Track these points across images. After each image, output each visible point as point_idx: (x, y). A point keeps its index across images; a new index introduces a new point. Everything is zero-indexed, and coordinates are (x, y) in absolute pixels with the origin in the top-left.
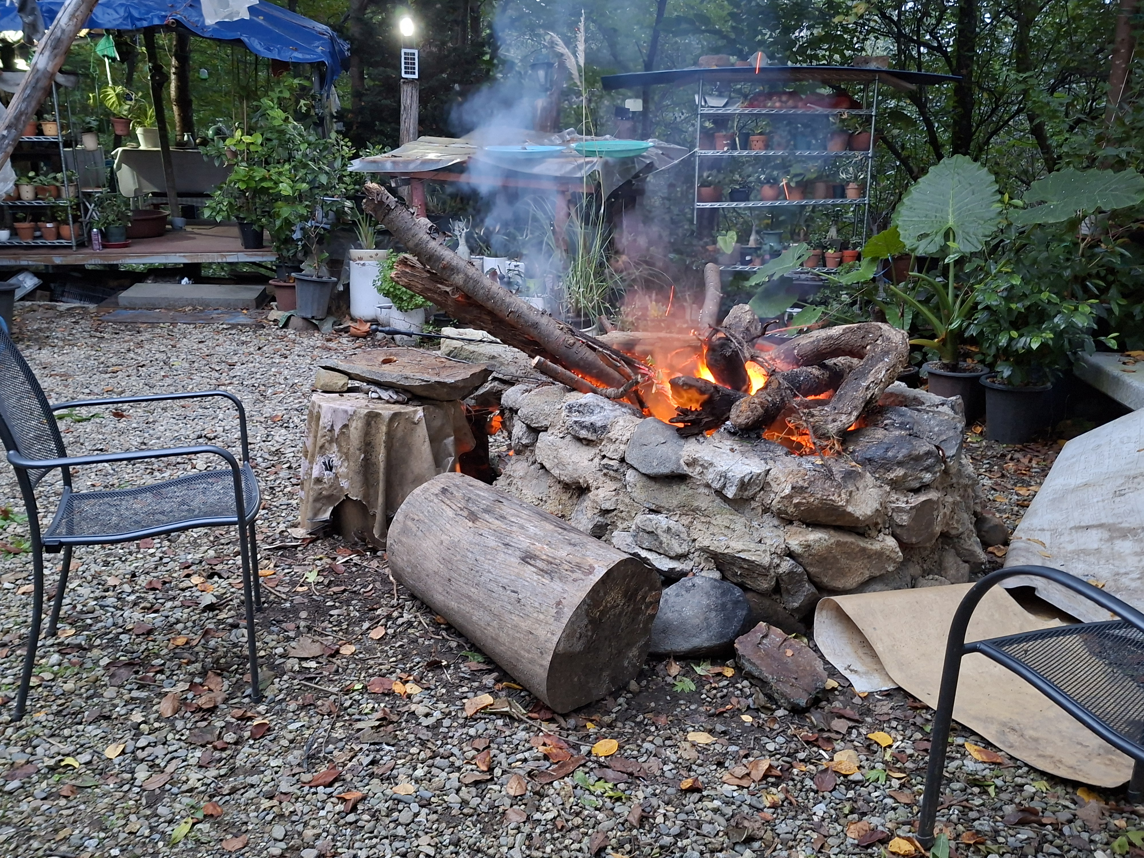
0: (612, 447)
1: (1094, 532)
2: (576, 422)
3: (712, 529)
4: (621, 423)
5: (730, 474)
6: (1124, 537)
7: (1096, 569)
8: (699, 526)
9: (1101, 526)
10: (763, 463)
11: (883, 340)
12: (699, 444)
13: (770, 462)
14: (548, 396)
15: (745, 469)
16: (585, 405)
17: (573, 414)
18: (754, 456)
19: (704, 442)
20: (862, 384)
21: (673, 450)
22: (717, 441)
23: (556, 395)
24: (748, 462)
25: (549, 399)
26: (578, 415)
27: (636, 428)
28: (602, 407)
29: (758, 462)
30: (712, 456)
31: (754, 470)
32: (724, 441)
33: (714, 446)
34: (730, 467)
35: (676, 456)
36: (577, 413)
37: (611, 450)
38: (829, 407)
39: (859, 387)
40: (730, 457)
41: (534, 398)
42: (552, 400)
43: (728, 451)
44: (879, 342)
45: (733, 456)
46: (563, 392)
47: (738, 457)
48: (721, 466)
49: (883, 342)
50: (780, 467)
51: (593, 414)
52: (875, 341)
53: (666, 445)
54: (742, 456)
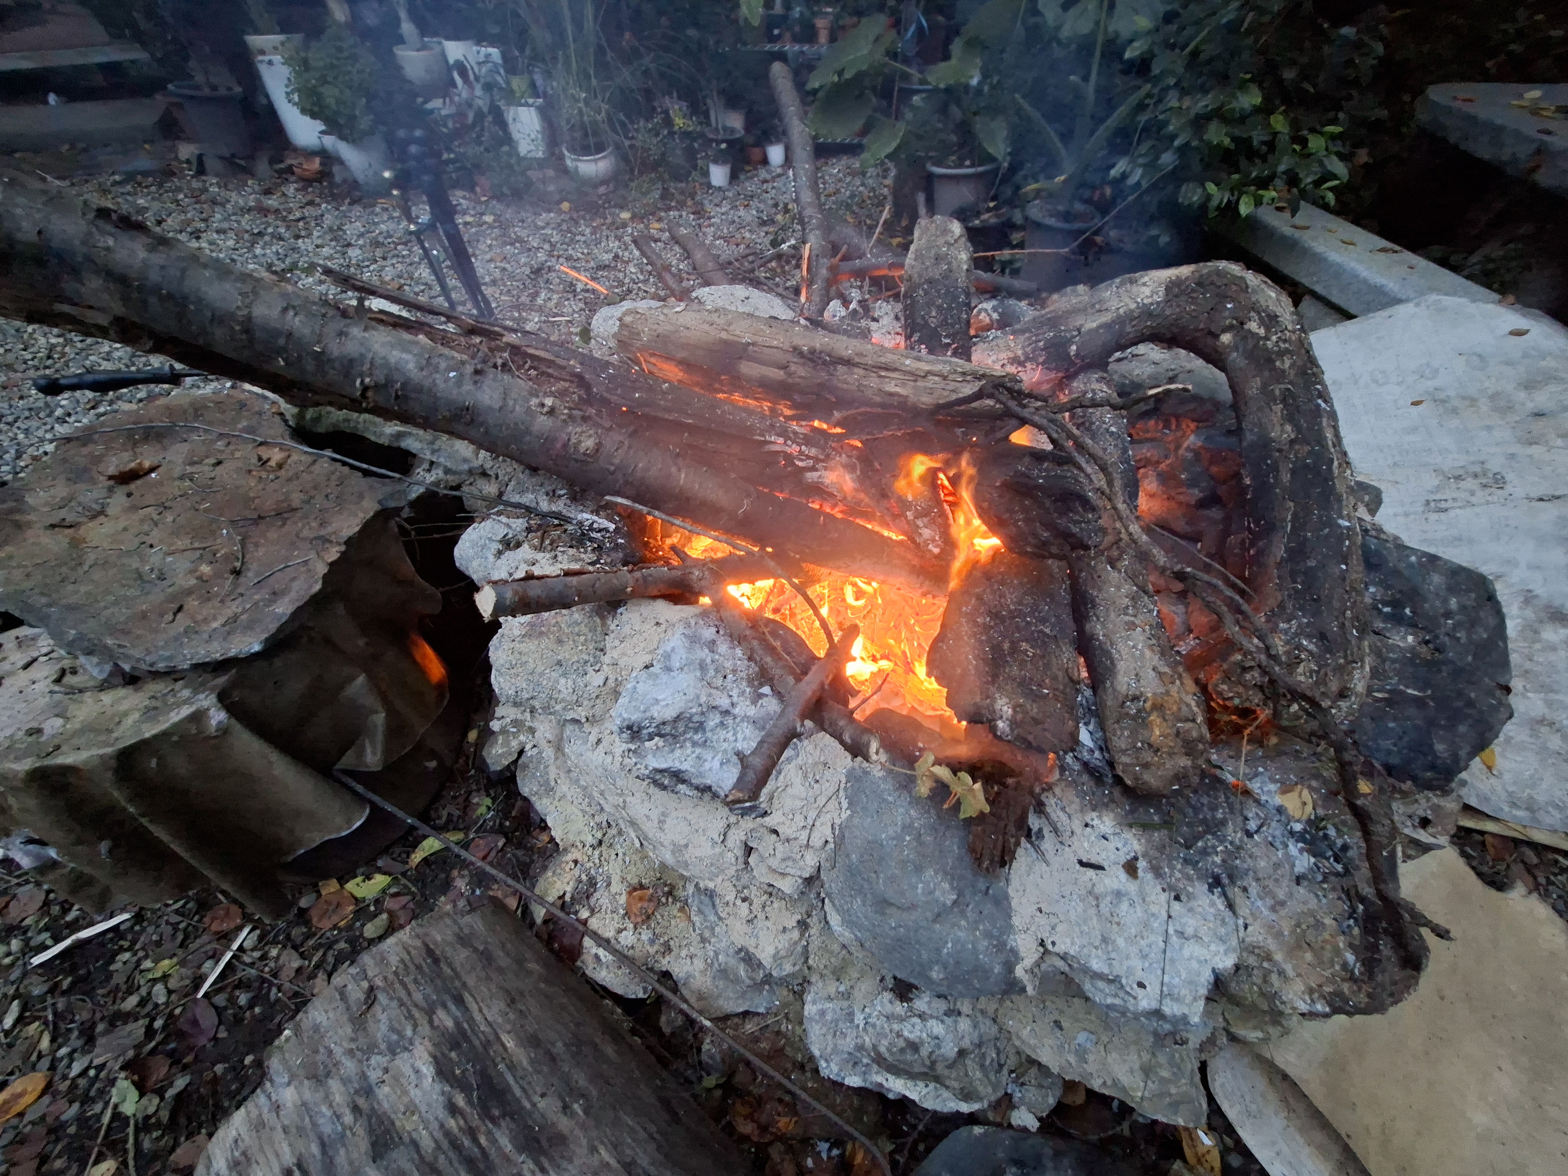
0: (782, 849)
2: (659, 771)
3: (1054, 1014)
4: (798, 788)
10: (1222, 908)
11: (1262, 323)
12: (1034, 855)
13: (1235, 892)
14: (560, 642)
15: (1195, 965)
16: (677, 719)
17: (647, 744)
18: (1189, 878)
19: (1040, 830)
20: (1341, 522)
21: (988, 935)
22: (1077, 825)
23: (582, 638)
24: (1191, 924)
25: (565, 653)
26: (661, 744)
27: (845, 805)
28: (727, 713)
29: (1212, 910)
30: (1105, 940)
31: (1217, 959)
32: (1092, 817)
33: (1081, 863)
34: (1159, 972)
35: (1002, 957)
36: (657, 739)
37: (779, 855)
38: (1309, 637)
39: (1340, 539)
40: (1138, 908)
41: (523, 647)
42: (576, 658)
43: (1123, 876)
44: (1253, 326)
45: (1144, 900)
46: (598, 620)
47: (1153, 898)
48: (1141, 985)
49: (1268, 330)
50: (1266, 912)
51: (704, 730)
52: (1242, 324)
53: (963, 914)
54: (1164, 890)
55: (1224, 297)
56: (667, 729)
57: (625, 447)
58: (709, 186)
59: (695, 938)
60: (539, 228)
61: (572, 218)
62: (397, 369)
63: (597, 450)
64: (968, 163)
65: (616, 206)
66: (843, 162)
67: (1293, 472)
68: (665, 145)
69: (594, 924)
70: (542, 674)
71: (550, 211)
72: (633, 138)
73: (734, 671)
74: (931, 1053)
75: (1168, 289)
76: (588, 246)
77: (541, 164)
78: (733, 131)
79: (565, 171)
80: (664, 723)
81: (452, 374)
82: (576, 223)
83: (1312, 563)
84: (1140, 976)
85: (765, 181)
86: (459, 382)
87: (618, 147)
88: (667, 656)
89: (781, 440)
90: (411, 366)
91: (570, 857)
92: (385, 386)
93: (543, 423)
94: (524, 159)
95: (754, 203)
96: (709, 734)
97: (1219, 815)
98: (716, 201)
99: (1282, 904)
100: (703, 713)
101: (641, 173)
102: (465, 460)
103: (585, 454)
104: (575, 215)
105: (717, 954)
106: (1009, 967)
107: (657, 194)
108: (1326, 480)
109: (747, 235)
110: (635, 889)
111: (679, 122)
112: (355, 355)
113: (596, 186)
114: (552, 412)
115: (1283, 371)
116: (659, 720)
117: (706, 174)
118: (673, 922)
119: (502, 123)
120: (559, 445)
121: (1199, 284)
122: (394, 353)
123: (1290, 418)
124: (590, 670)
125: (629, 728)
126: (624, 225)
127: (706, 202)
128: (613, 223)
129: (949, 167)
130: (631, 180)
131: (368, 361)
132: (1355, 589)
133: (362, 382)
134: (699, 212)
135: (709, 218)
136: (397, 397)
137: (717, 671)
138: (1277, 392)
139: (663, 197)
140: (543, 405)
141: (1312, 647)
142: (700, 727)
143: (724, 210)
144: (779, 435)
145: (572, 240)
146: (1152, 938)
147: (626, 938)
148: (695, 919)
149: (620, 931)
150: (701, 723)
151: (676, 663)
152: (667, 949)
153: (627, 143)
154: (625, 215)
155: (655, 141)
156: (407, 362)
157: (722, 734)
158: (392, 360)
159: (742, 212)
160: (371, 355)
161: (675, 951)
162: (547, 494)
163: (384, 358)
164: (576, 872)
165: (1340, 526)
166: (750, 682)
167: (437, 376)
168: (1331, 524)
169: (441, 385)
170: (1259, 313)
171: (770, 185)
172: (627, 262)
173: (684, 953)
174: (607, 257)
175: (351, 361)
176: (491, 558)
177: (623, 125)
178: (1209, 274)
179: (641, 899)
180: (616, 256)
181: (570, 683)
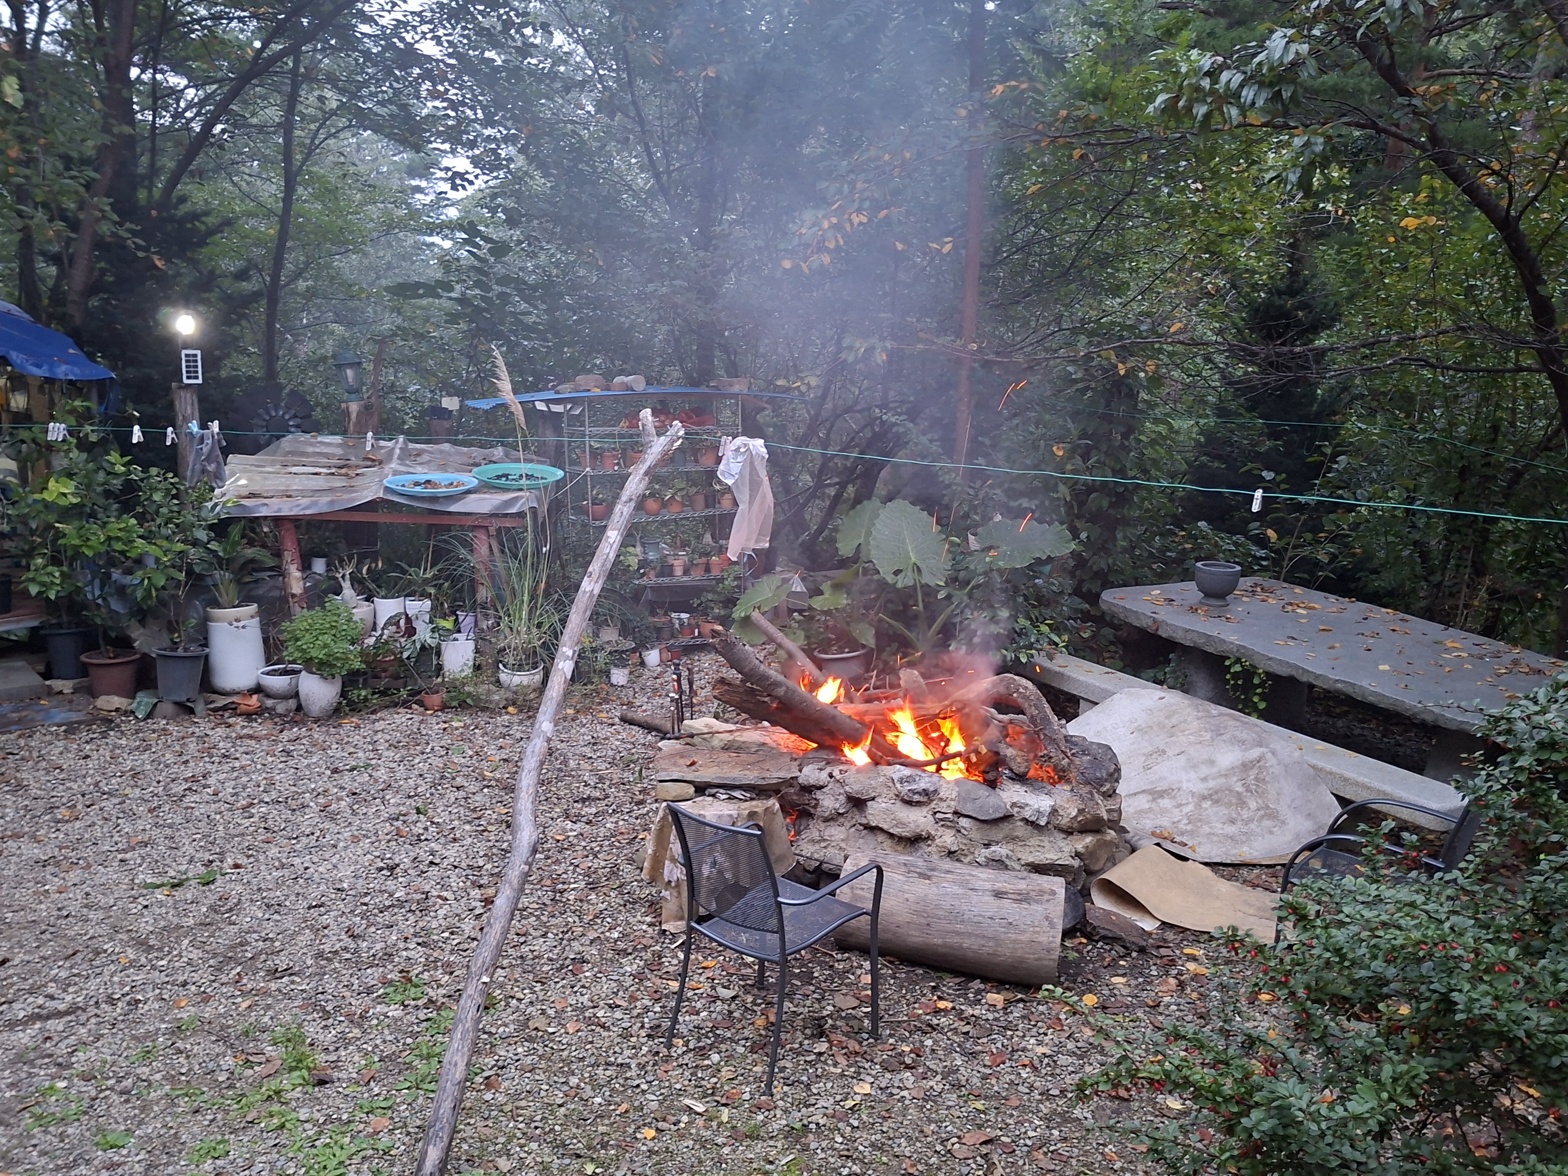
0: (944, 804)
1: (1141, 796)
6: (1162, 797)
7: (1159, 822)
9: (1143, 791)
64: (847, 650)
129: (834, 654)
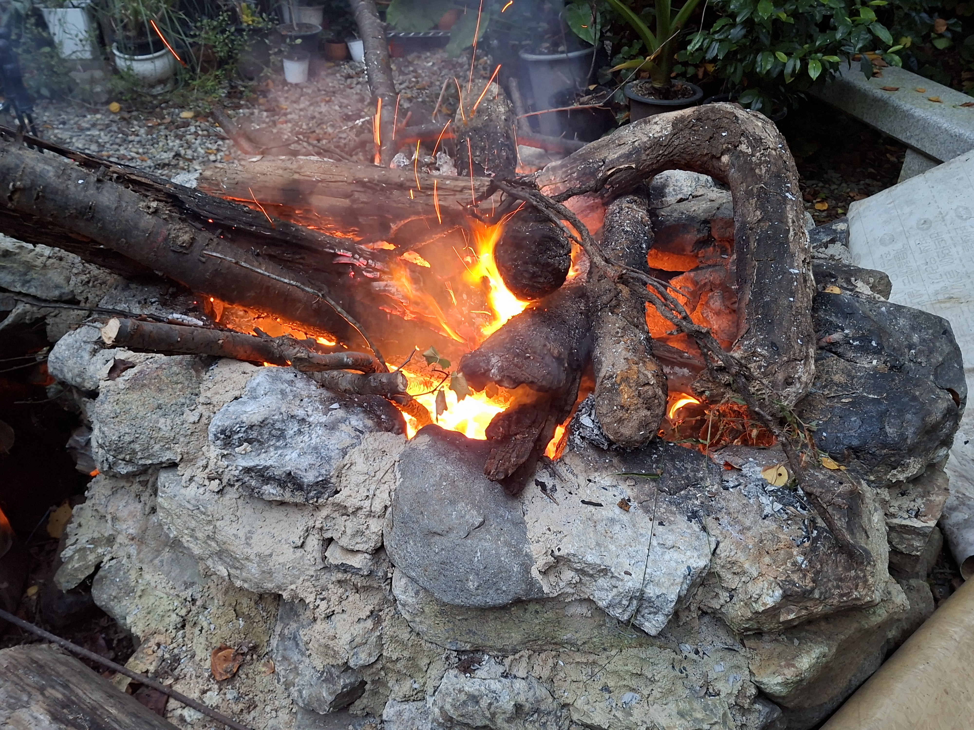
0: (351, 525)
2: (248, 470)
3: (602, 680)
4: (361, 465)
5: (651, 591)
8: (573, 673)
10: (698, 530)
11: (750, 144)
12: (548, 500)
13: (709, 522)
14: (160, 390)
15: (673, 564)
16: (263, 423)
17: (237, 450)
18: (672, 512)
19: (554, 486)
20: (791, 270)
21: (507, 544)
22: (582, 480)
23: (180, 386)
24: (670, 539)
25: (163, 398)
26: (249, 449)
27: (398, 475)
28: (303, 420)
29: (689, 531)
30: (598, 544)
31: (692, 561)
32: (595, 476)
33: (583, 502)
34: (644, 567)
35: (519, 560)
36: (245, 444)
37: (349, 532)
38: (762, 346)
39: (791, 281)
40: (629, 530)
41: (126, 398)
42: (174, 401)
43: (617, 510)
44: (743, 147)
45: (634, 526)
46: (194, 373)
47: (642, 525)
48: (627, 573)
49: (753, 148)
50: (735, 534)
51: (285, 438)
52: (736, 147)
53: (488, 532)
54: (651, 520)
55: (720, 128)
56: (254, 434)
57: (214, 244)
58: (285, 83)
59: (280, 688)
60: (82, 130)
61: (123, 119)
62: (40, 176)
63: (191, 244)
64: (561, 49)
65: (175, 106)
66: (438, 56)
67: (759, 241)
68: (232, 41)
69: (179, 688)
70: (143, 418)
71: (96, 111)
72: (195, 36)
73: (309, 397)
74: (490, 704)
75: (674, 125)
76: (143, 146)
77: (86, 65)
78: (309, 26)
79: (116, 71)
80: (251, 427)
81: (80, 182)
82: (129, 123)
83: (767, 299)
84: (627, 568)
85: (349, 77)
86: (86, 186)
87: (177, 46)
88: (254, 390)
89: (349, 254)
90: (51, 174)
91: (152, 643)
92: (30, 189)
93: (148, 221)
94: (65, 60)
95: (337, 99)
96: (289, 440)
97: (700, 475)
98: (294, 98)
99: (749, 529)
100: (283, 421)
101: (204, 70)
102: (57, 287)
103: (181, 246)
104: (126, 115)
105: (300, 691)
106: (526, 569)
107: (222, 93)
108: (782, 244)
109: (330, 130)
110: (220, 649)
111: (247, 19)
112: (13, 165)
113: (152, 86)
114: (156, 212)
115: (760, 176)
116: (247, 423)
117: (280, 70)
118: (257, 678)
119: (42, 24)
120: (161, 239)
121: (698, 119)
122: (40, 165)
123: (761, 207)
124: (186, 409)
125: (223, 432)
126: (186, 124)
127: (282, 100)
128: (172, 122)
129: (541, 53)
130: (194, 79)
131: (20, 170)
132: (800, 314)
133: (13, 186)
134: (273, 111)
135: (285, 115)
136: (38, 197)
137: (295, 396)
138: (755, 190)
139: (229, 95)
140: (149, 208)
141: (764, 352)
142: (282, 435)
143: (302, 106)
144: (348, 250)
145: (124, 140)
146: (639, 547)
147: (211, 698)
148: (279, 669)
149: (204, 692)
150: (283, 431)
151: (261, 391)
152: (252, 706)
153: (189, 40)
154: (186, 114)
155: (221, 37)
156: (48, 171)
157: (299, 439)
158: (38, 170)
159: (324, 108)
160: (23, 166)
161: (261, 706)
162: (139, 302)
163: (32, 168)
164: (160, 653)
165: (791, 273)
166: (322, 402)
167: (70, 182)
168: (785, 272)
169: (72, 189)
170: (747, 138)
171: (355, 81)
172: (191, 160)
173: (268, 709)
174: (166, 156)
175: (8, 169)
176: (87, 356)
177: (183, 23)
178: (706, 112)
179: (226, 659)
180: (177, 155)
181: (169, 422)
